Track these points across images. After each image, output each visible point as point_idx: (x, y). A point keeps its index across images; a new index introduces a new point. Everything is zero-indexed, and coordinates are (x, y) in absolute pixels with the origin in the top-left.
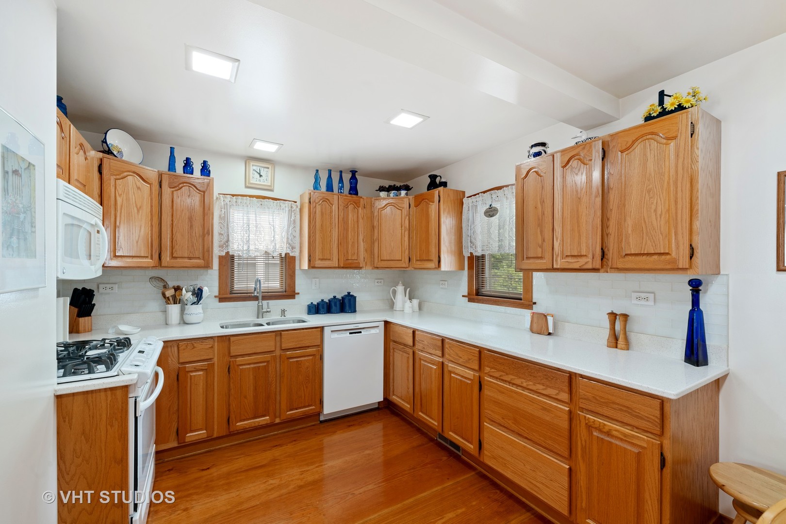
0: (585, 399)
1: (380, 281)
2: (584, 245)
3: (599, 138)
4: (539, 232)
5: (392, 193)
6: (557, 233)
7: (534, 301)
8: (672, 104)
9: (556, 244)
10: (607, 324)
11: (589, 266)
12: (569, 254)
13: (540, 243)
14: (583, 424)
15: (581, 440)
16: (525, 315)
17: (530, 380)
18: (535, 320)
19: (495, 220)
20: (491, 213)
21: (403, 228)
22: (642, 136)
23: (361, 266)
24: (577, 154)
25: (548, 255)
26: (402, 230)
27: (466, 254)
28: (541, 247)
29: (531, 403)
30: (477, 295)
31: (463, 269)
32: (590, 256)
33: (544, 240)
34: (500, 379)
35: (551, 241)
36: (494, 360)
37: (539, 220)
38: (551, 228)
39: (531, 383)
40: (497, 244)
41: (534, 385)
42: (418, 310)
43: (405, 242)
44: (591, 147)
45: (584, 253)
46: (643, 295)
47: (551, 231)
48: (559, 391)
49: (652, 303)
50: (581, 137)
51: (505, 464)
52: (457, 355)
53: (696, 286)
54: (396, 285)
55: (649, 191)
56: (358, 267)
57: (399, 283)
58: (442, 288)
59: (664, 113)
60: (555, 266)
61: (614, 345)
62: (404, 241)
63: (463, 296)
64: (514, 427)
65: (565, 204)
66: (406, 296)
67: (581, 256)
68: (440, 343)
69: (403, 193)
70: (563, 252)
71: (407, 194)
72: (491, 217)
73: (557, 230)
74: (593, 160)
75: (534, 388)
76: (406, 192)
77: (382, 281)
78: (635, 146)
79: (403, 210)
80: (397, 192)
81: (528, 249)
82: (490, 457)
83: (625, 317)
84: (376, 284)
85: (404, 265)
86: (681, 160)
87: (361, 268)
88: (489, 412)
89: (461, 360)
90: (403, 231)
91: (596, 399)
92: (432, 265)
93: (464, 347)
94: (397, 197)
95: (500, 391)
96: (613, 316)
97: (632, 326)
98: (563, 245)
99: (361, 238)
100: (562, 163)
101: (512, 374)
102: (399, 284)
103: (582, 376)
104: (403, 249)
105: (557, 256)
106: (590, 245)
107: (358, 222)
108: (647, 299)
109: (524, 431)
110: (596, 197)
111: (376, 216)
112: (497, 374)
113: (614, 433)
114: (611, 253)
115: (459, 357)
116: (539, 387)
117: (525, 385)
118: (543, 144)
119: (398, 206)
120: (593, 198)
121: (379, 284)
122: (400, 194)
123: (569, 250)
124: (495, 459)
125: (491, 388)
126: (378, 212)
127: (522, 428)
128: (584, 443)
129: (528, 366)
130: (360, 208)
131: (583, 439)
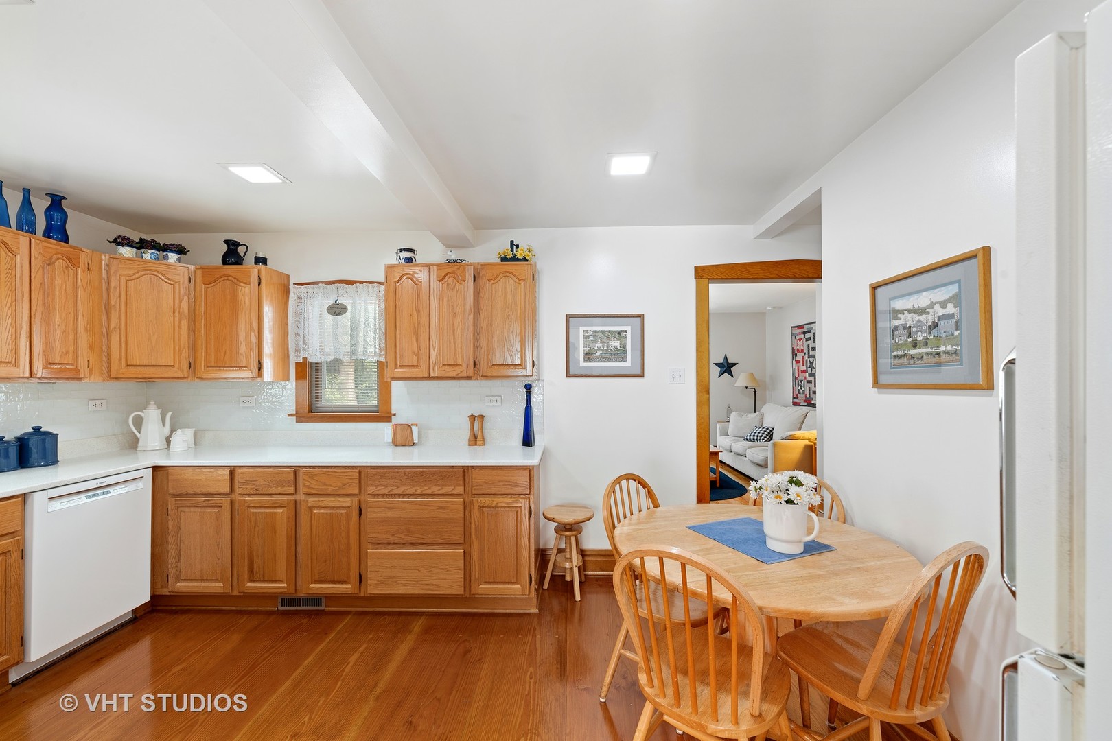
0: (477, 486)
1: (98, 402)
2: (460, 355)
3: (471, 264)
4: (415, 341)
5: (148, 255)
6: (434, 343)
7: (393, 412)
8: (521, 255)
9: (433, 354)
10: (467, 426)
11: (464, 374)
12: (446, 363)
13: (416, 351)
14: (476, 507)
15: (475, 522)
16: (386, 429)
17: (425, 486)
18: (399, 432)
19: (344, 319)
20: (337, 311)
21: (176, 314)
22: (503, 272)
23: (82, 375)
24: (453, 272)
25: (424, 365)
26: (174, 316)
27: (293, 359)
28: (417, 355)
29: (426, 507)
30: (311, 411)
31: (287, 379)
32: (465, 365)
33: (419, 349)
34: (389, 495)
35: (428, 350)
36: (381, 476)
37: (415, 327)
38: (428, 337)
39: (425, 488)
40: (348, 349)
41: (430, 488)
42: (193, 446)
43: (182, 338)
44: (464, 269)
45: (459, 363)
46: (493, 398)
47: (428, 341)
48: (455, 487)
49: (500, 404)
50: (451, 255)
51: (396, 582)
52: (324, 484)
53: (528, 388)
54: (145, 406)
55: (508, 316)
56: (77, 378)
57: (149, 404)
58: (243, 407)
59: (514, 259)
60: (432, 375)
61: (474, 443)
62: (179, 334)
63: (289, 415)
64: (408, 539)
65: (441, 316)
66: (164, 425)
67: (457, 365)
68: (291, 476)
69: (173, 257)
70: (440, 361)
71: (179, 260)
72: (337, 315)
73: (434, 340)
74: (466, 282)
75: (429, 492)
76: (179, 256)
77: (104, 402)
78: (498, 278)
79: (176, 285)
80: (158, 252)
81: (401, 357)
82: (376, 584)
83: (482, 417)
84: (91, 408)
85: (179, 374)
86: (527, 298)
87: (80, 379)
88: (374, 535)
89: (331, 488)
90: (177, 319)
91: (486, 483)
92: (246, 374)
93: (336, 472)
94: (158, 262)
95: (389, 508)
96: (472, 417)
97: (487, 425)
98: (440, 355)
99: (81, 324)
100: (438, 276)
101: (403, 486)
102: (150, 406)
103: (473, 467)
104: (177, 348)
105: (435, 365)
106: (464, 356)
107: (75, 294)
108: (496, 401)
109: (419, 537)
110: (469, 314)
111: (115, 288)
112: (385, 491)
113: (500, 505)
114: (483, 363)
115: (327, 486)
116: (435, 490)
117: (419, 492)
118: (412, 251)
119: (167, 278)
120: (467, 316)
121: (99, 408)
122: (166, 258)
123: (446, 360)
124: (383, 583)
125: (376, 509)
126: (120, 281)
127: (417, 535)
128: (477, 523)
129: (422, 472)
130: (79, 269)
131: (476, 520)
